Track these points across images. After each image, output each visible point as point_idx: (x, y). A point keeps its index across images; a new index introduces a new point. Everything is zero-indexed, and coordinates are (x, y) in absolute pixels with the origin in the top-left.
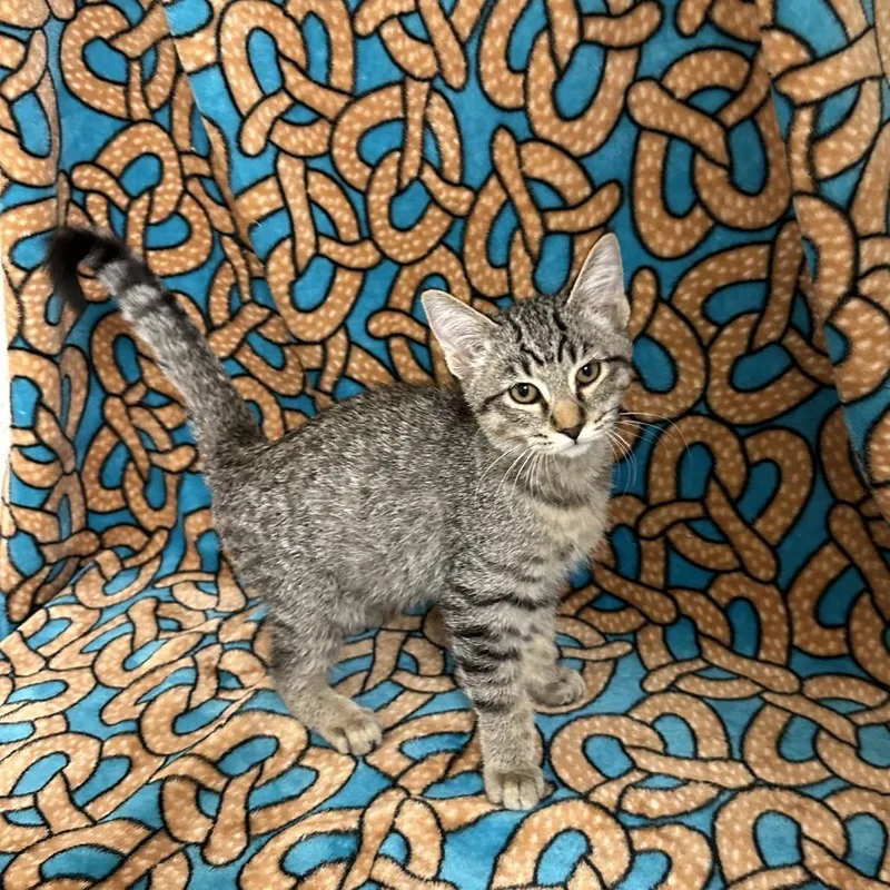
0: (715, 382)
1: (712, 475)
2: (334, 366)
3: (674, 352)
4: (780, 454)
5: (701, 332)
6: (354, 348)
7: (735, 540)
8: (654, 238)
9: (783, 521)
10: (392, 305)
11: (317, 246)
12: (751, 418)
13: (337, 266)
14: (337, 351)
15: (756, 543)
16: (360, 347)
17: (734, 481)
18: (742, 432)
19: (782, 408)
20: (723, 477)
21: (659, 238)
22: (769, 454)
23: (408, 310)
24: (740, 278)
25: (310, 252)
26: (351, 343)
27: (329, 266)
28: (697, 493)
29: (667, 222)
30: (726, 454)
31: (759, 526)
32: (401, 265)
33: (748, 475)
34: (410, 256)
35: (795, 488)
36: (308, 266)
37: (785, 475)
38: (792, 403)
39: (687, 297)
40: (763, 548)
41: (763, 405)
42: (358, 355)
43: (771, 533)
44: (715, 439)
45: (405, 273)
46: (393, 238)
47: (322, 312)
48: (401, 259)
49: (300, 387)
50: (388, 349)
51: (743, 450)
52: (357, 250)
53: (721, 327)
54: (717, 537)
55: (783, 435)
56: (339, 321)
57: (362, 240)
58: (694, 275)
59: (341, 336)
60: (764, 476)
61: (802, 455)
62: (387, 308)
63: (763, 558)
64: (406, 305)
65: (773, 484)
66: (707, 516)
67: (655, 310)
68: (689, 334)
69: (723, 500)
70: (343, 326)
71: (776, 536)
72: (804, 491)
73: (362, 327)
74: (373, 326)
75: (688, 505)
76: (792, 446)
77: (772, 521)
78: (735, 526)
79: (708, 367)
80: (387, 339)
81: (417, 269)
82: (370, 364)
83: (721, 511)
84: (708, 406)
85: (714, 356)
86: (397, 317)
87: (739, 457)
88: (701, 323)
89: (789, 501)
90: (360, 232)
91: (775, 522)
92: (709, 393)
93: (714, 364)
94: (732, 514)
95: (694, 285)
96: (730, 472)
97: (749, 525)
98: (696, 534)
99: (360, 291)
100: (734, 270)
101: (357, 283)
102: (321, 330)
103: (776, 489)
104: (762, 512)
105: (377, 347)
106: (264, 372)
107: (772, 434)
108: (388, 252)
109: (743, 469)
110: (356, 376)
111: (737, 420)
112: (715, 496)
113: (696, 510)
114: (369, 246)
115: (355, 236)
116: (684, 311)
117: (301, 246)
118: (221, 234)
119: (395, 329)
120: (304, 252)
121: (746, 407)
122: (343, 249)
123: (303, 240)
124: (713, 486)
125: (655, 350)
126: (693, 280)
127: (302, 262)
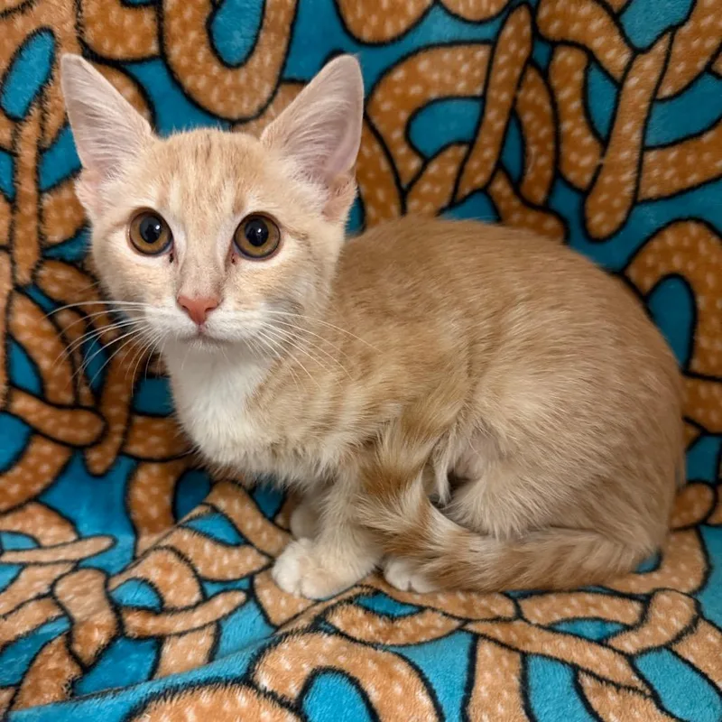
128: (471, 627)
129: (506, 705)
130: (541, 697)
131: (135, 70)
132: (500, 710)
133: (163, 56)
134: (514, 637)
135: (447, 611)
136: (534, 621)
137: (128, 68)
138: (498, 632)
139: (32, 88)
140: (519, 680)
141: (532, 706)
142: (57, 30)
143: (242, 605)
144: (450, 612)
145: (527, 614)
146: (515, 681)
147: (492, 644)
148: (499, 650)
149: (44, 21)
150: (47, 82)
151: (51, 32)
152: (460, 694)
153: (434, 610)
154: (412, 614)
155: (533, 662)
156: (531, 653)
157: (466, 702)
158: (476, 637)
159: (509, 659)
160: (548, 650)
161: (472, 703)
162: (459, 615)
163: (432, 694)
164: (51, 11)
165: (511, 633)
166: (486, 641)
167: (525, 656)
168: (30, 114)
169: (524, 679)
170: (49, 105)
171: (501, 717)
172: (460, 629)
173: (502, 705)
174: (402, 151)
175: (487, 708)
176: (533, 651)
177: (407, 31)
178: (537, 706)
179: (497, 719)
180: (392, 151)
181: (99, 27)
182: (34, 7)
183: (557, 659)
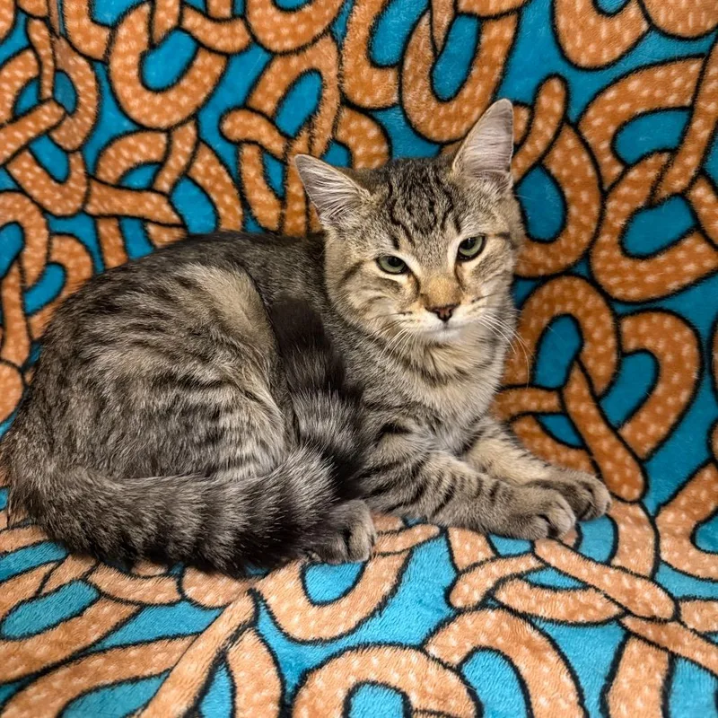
0: (605, 238)
1: (577, 359)
2: (178, 161)
3: (568, 192)
4: (661, 346)
5: (604, 171)
6: (203, 147)
7: (593, 445)
8: (574, 39)
9: (656, 430)
10: (253, 104)
11: (181, 18)
12: (634, 293)
13: (200, 46)
14: (183, 145)
15: (620, 453)
16: (210, 147)
17: (602, 370)
18: (621, 309)
19: (673, 285)
20: (590, 363)
21: (579, 40)
22: (649, 343)
23: (270, 114)
24: (664, 105)
25: (170, 23)
26: (199, 141)
27: (191, 45)
28: (554, 381)
29: (592, 20)
30: (597, 335)
31: (626, 431)
32: (273, 55)
33: (619, 365)
34: (289, 44)
35: (675, 391)
36: (165, 39)
37: (665, 372)
38: (687, 280)
39: (597, 122)
40: (629, 460)
41: (650, 279)
42: (207, 156)
43: (642, 444)
44: (588, 313)
45: (277, 65)
46: (271, 18)
47: (172, 95)
48: (276, 46)
49: (79, 205)
50: (237, 156)
51: (618, 334)
52: (225, 30)
53: (627, 167)
54: (573, 439)
55: (668, 322)
56: (191, 110)
57: (234, 16)
58: (611, 94)
59: (190, 129)
60: (638, 370)
61: (689, 350)
62: (246, 106)
63: (628, 472)
64: (269, 107)
65: (647, 382)
66: (563, 412)
67: (557, 134)
68: (590, 172)
69: (586, 392)
70: (194, 117)
71: (648, 447)
72: (684, 396)
73: (215, 123)
74: (227, 126)
75: (542, 394)
76: (677, 337)
77: (644, 428)
78: (596, 429)
79: (601, 218)
80: (238, 144)
81: (294, 61)
82: (216, 169)
83: (582, 407)
84: (589, 267)
85: (611, 204)
86: (256, 121)
87: (611, 342)
88: (608, 159)
89: (665, 406)
90: (233, 6)
91: (646, 429)
92: (594, 251)
93: (610, 216)
94: (593, 412)
95: (608, 108)
96: (598, 359)
97: (614, 429)
98: (547, 431)
99: (220, 81)
100: (658, 93)
101: (218, 70)
102: (169, 117)
103: (652, 389)
104: (631, 415)
105: (227, 151)
106: (41, 188)
107: (655, 318)
108: (260, 36)
109: (614, 358)
110: (199, 179)
111: (618, 293)
112: (577, 387)
113: (551, 402)
114: (239, 27)
115: (226, 12)
116: (591, 141)
117: (161, 15)
118: (30, 16)
119: (251, 134)
120: (164, 22)
121: (631, 278)
122: (209, 25)
123: (165, 9)
124: (576, 373)
125: (549, 188)
126: (608, 103)
127: (159, 33)
128: (628, 621)
129: (645, 700)
130: (681, 703)
131: (380, 116)
132: (639, 704)
133: (401, 103)
134: (664, 637)
135: (609, 594)
136: (691, 626)
137: (374, 114)
138: (650, 632)
139: (303, 114)
140: (663, 680)
141: (670, 709)
142: (324, 73)
143: (434, 538)
144: (612, 596)
145: (684, 618)
146: (659, 679)
147: (641, 642)
148: (646, 647)
149: (315, 63)
150: (315, 114)
151: (319, 73)
152: (602, 682)
153: (597, 590)
154: (575, 589)
155: (681, 665)
156: (680, 656)
157: (605, 690)
158: (629, 634)
159: (656, 656)
160: (699, 657)
161: (611, 691)
162: (619, 601)
163: (575, 678)
164: (320, 57)
165: (663, 633)
166: (636, 640)
167: (674, 658)
168: (300, 135)
169: (668, 679)
170: (316, 131)
171: (639, 711)
172: (617, 619)
173: (642, 700)
174: (607, 159)
175: (627, 699)
176: (683, 655)
177: (621, 57)
178: (674, 710)
179: (634, 712)
180: (599, 159)
181: (353, 80)
182: (307, 52)
183: (706, 669)
